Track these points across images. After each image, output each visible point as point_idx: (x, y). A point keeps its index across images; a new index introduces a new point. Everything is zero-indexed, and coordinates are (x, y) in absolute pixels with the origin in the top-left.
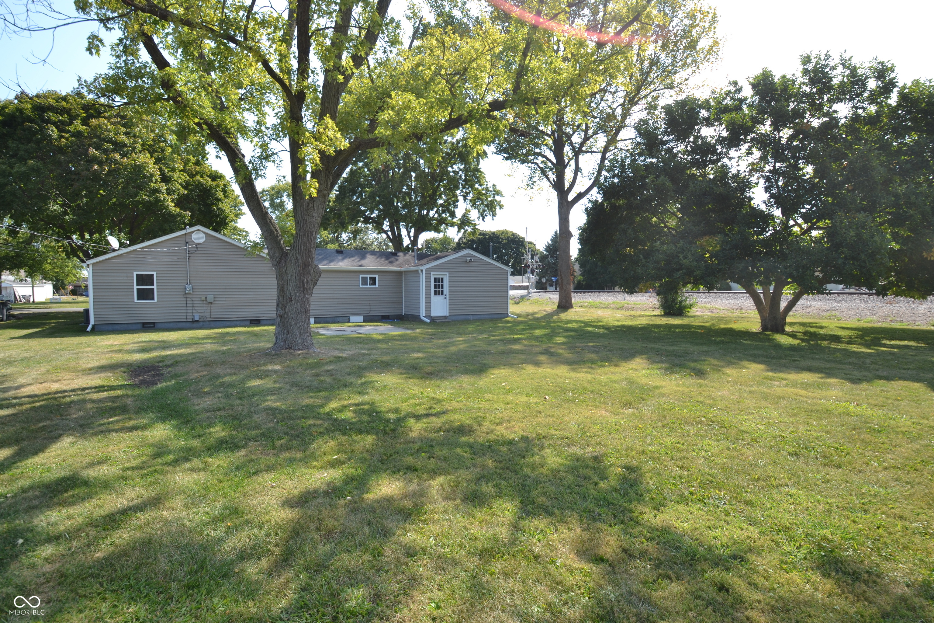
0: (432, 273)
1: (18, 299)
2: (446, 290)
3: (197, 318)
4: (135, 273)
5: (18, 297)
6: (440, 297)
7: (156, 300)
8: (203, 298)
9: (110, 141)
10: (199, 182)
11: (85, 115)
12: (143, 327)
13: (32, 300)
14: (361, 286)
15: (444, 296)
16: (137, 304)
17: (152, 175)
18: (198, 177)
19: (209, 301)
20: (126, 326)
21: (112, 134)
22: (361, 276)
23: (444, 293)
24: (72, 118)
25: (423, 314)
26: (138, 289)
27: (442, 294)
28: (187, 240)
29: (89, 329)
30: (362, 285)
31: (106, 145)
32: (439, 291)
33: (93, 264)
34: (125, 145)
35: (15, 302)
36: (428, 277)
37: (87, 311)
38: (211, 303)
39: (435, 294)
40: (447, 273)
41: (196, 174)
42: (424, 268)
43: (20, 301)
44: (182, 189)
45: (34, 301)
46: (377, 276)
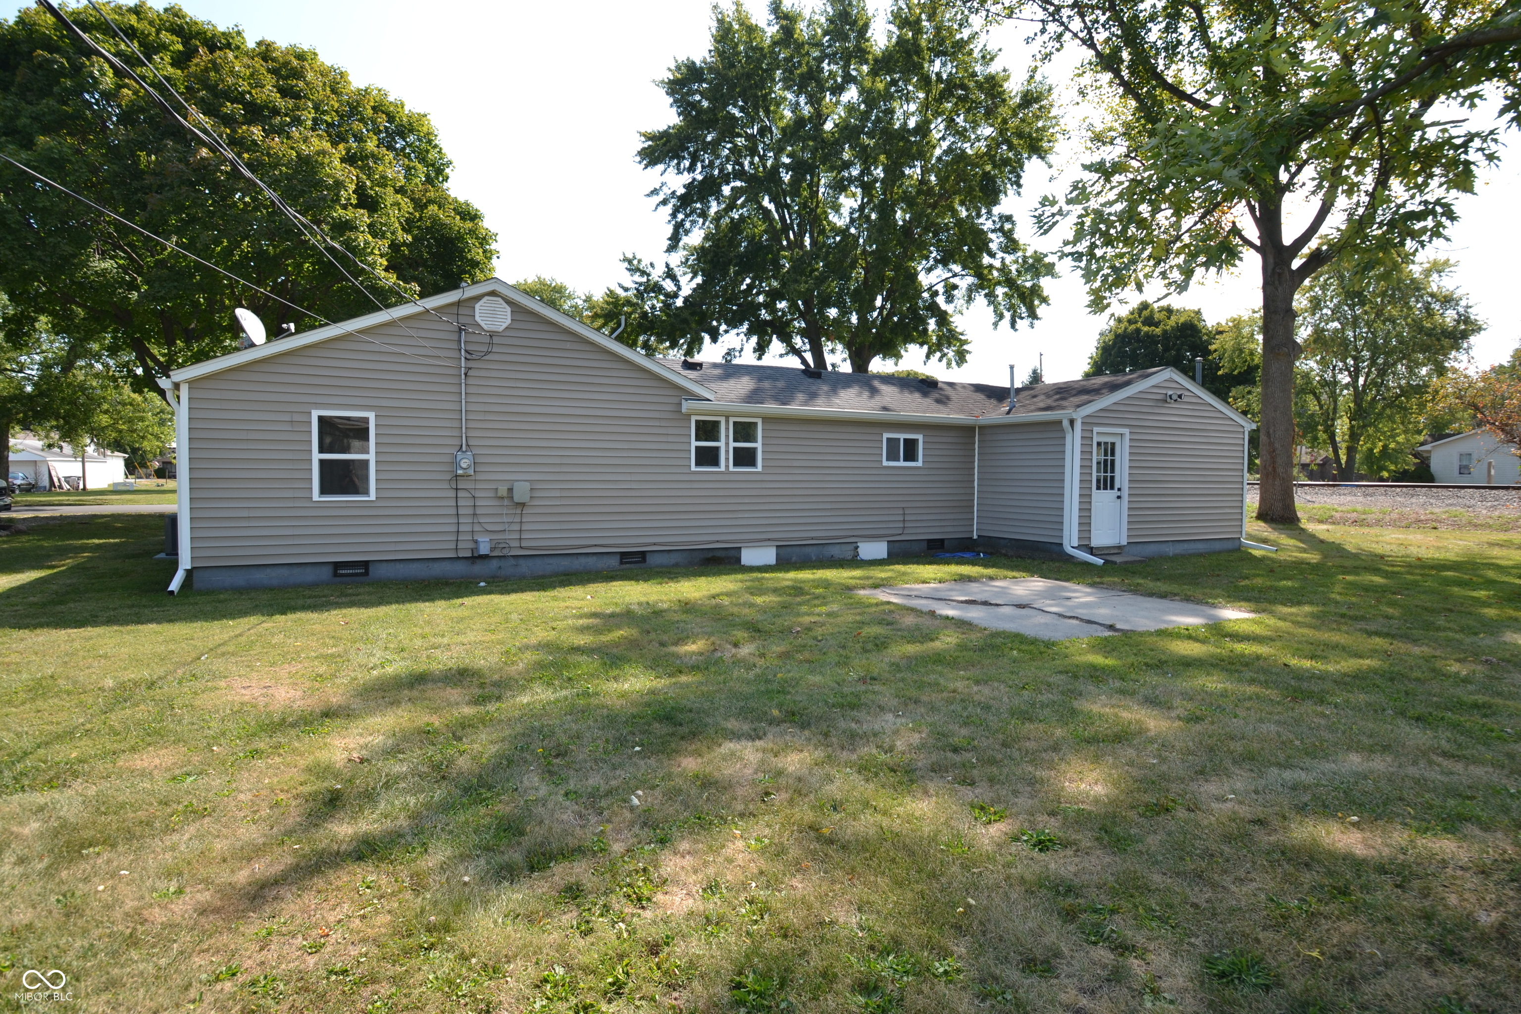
0: (1096, 429)
1: (57, 484)
2: (1122, 475)
3: (484, 549)
4: (315, 414)
5: (55, 480)
6: (1110, 494)
7: (373, 496)
8: (503, 491)
9: (239, 98)
10: (435, 219)
11: (180, 47)
12: (336, 575)
13: (81, 486)
14: (885, 463)
15: (1115, 493)
16: (320, 505)
17: (339, 185)
18: (433, 209)
19: (516, 499)
20: (285, 572)
21: (244, 86)
22: (886, 436)
23: (1117, 485)
24: (151, 49)
25: (1070, 540)
26: (322, 462)
27: (1112, 488)
28: (462, 320)
29: (175, 585)
30: (889, 459)
31: (229, 108)
32: (1107, 483)
33: (193, 383)
34: (276, 112)
35: (50, 490)
36: (1087, 439)
37: (172, 520)
38: (523, 505)
39: (1098, 488)
40: (1126, 431)
41: (430, 201)
42: (1080, 415)
43: (61, 487)
44: (400, 232)
45: (84, 488)
46: (920, 437)
